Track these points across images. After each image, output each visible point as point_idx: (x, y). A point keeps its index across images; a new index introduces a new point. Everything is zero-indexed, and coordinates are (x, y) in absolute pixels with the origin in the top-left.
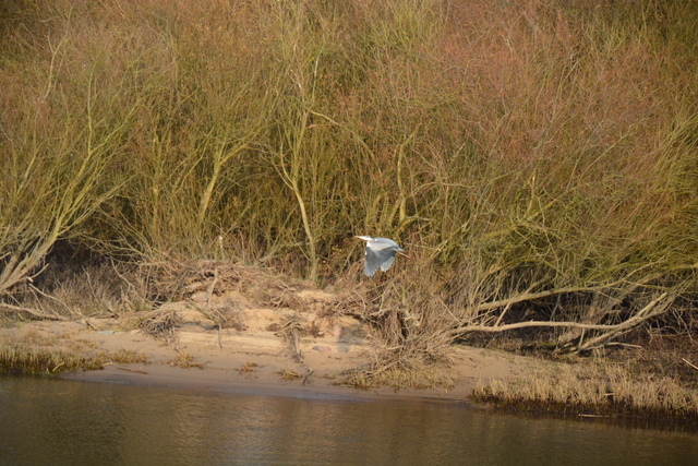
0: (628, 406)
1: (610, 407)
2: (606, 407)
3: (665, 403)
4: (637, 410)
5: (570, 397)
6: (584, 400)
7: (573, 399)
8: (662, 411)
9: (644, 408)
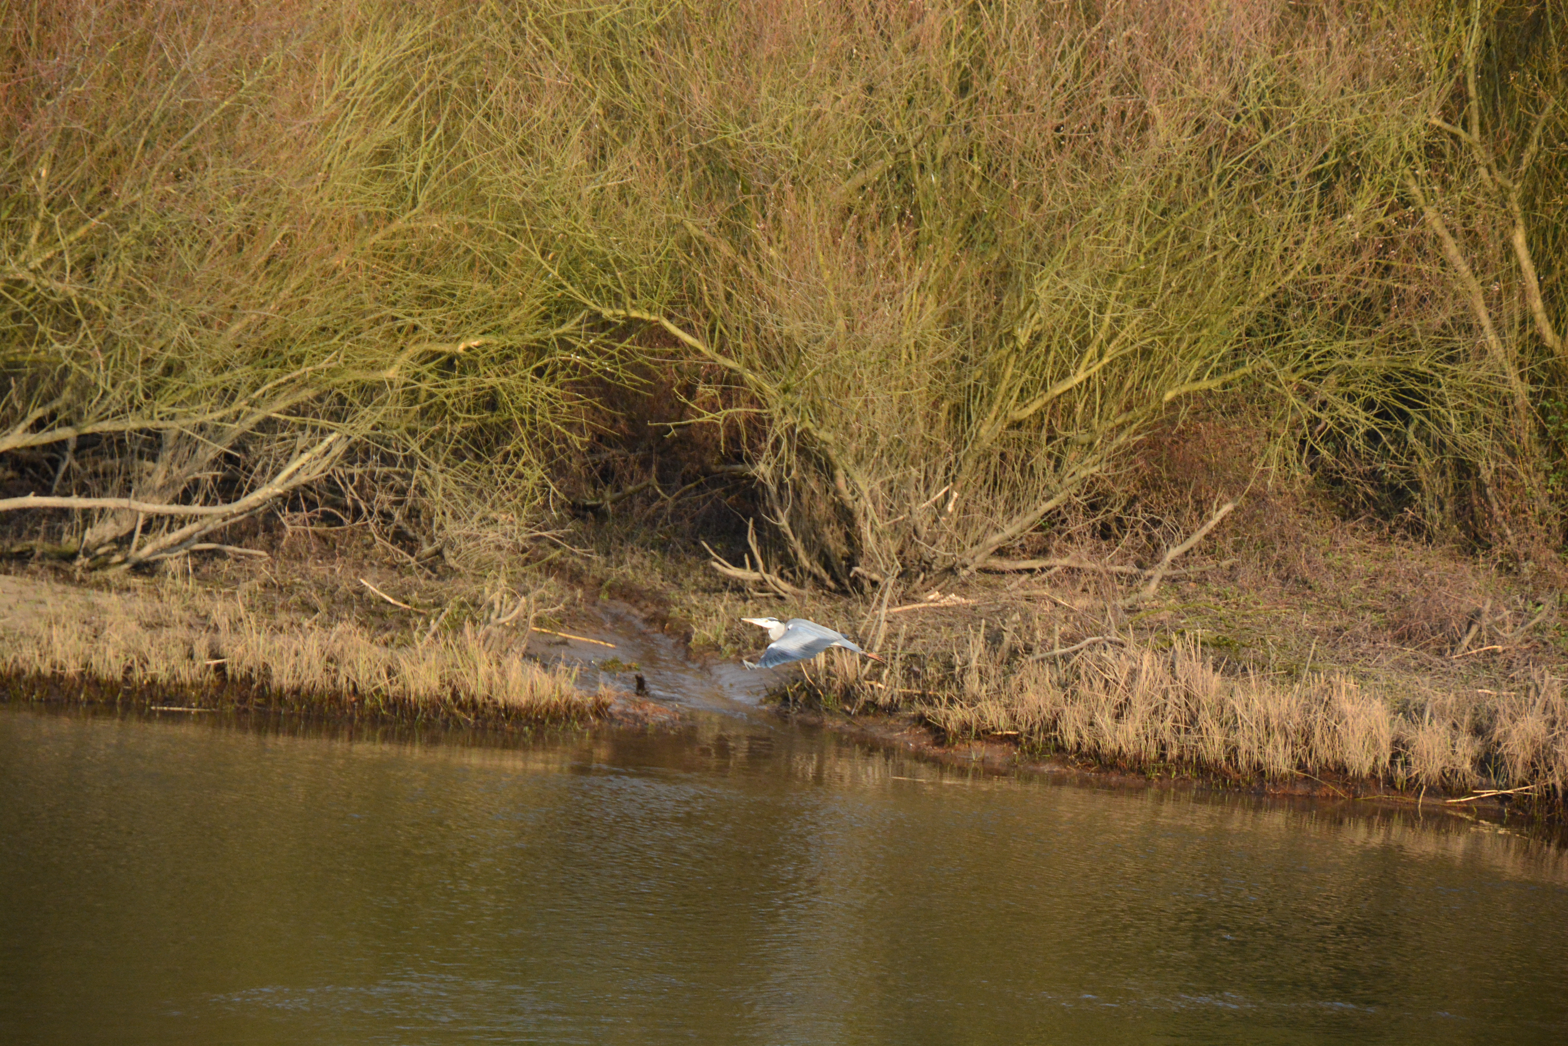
0: (262, 687)
1: (220, 689)
2: (211, 691)
3: (342, 680)
4: (280, 697)
5: (129, 669)
6: (163, 676)
7: (138, 673)
8: (336, 697)
9: (296, 692)
